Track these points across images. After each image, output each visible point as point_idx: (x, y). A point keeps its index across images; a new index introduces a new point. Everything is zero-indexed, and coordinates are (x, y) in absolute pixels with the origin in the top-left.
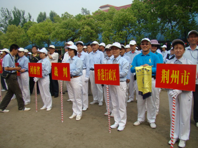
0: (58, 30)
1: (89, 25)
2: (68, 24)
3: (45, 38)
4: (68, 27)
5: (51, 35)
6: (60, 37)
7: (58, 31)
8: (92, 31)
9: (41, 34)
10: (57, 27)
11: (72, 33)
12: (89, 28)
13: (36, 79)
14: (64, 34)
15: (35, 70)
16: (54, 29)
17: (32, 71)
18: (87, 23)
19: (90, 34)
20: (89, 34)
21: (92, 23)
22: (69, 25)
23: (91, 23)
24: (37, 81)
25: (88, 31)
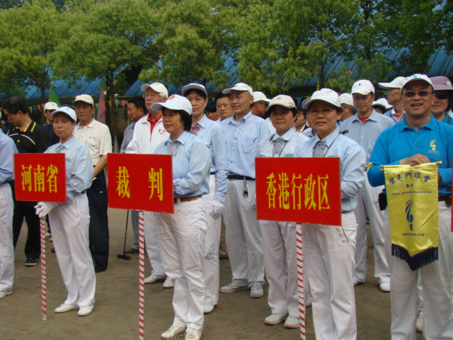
0: (83, 38)
1: (189, 20)
2: (114, 18)
3: (32, 67)
4: (114, 27)
5: (57, 55)
6: (87, 64)
7: (82, 43)
8: (202, 42)
9: (19, 52)
10: (78, 27)
11: (132, 48)
12: (192, 33)
13: (42, 209)
14: (104, 53)
15: (40, 177)
16: (66, 35)
17: (26, 179)
18: (186, 14)
19: (196, 54)
20: (193, 53)
21: (203, 16)
22: (118, 21)
23: (197, 15)
24: (47, 216)
25: (187, 44)
